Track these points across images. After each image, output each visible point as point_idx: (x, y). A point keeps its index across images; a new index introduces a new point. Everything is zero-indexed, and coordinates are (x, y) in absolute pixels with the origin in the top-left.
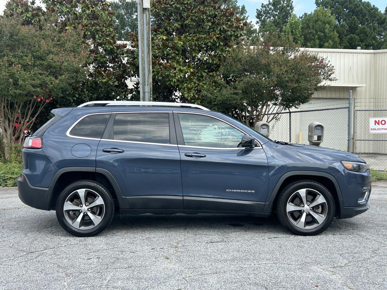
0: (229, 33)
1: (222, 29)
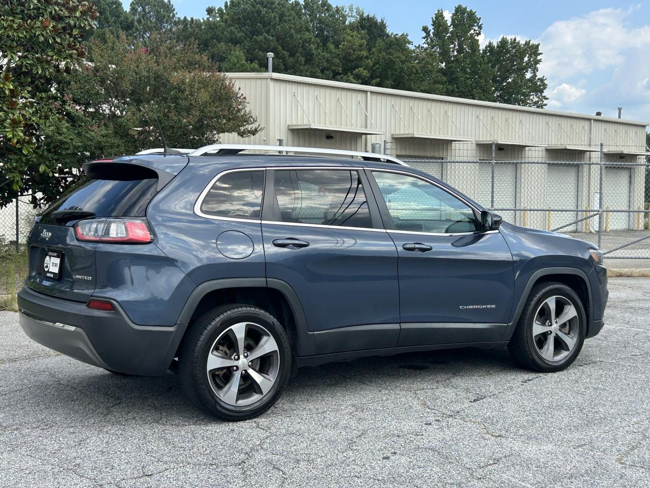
0: (72, 22)
1: (53, 12)
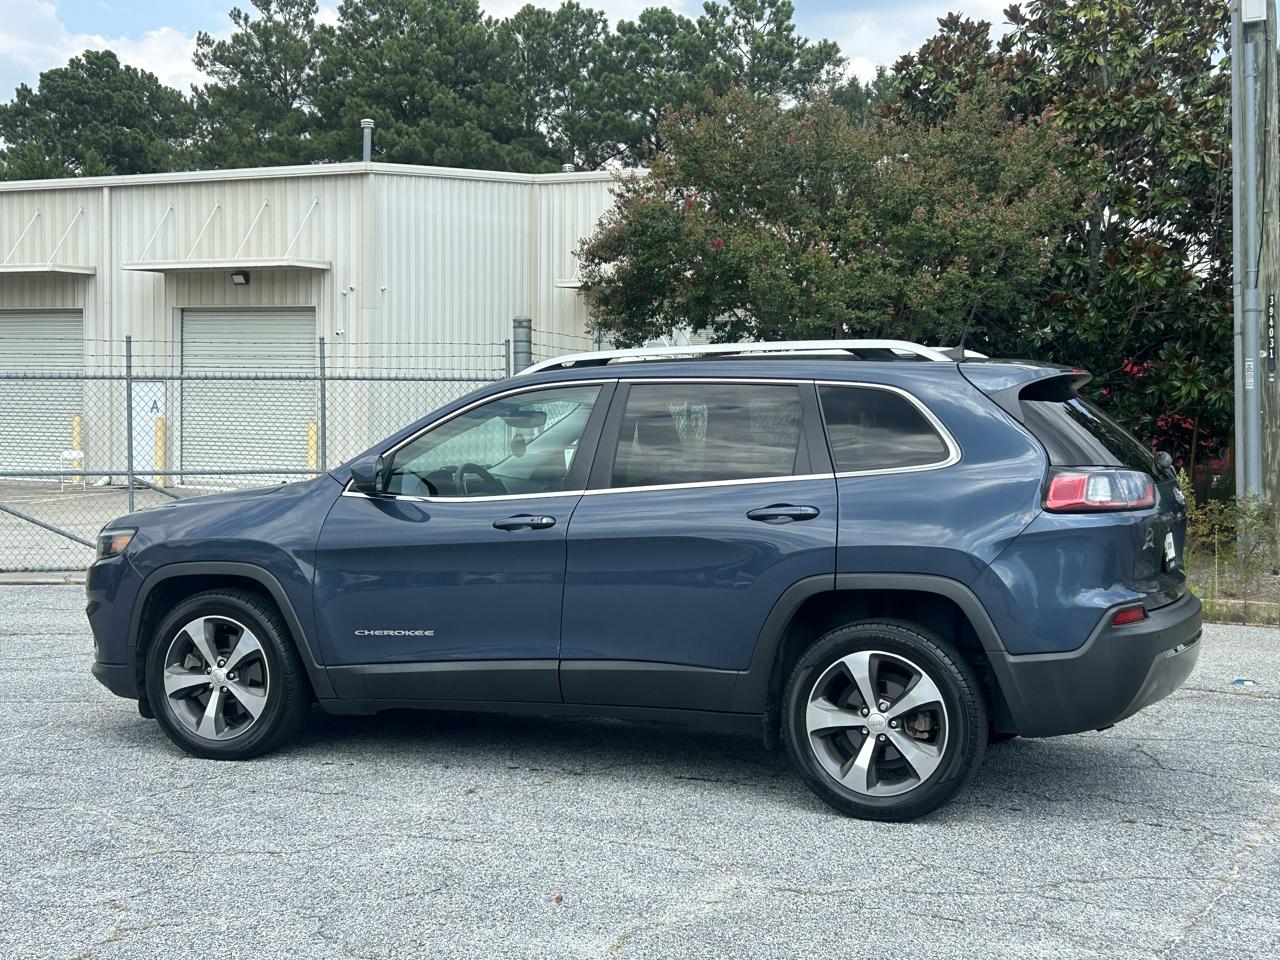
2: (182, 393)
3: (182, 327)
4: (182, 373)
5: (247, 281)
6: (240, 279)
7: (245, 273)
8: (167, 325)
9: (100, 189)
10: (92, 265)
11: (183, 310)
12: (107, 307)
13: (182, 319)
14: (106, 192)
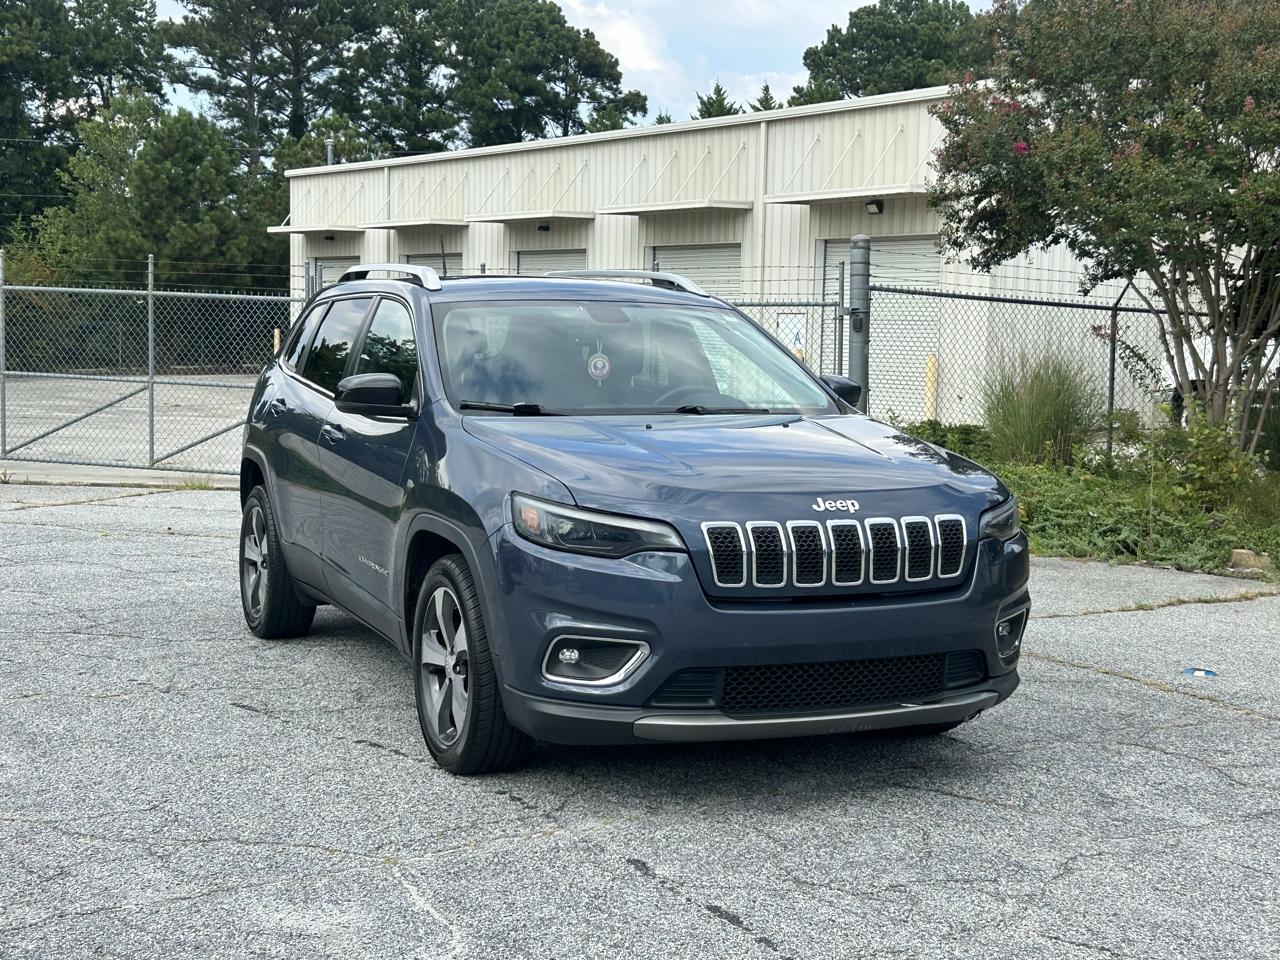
2: (822, 324)
3: (825, 259)
4: (824, 300)
5: (881, 210)
6: (873, 208)
7: (879, 203)
8: (810, 257)
9: (758, 124)
10: (749, 200)
11: (826, 242)
12: (760, 240)
13: (825, 251)
14: (763, 125)
